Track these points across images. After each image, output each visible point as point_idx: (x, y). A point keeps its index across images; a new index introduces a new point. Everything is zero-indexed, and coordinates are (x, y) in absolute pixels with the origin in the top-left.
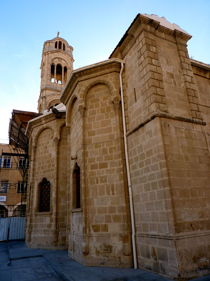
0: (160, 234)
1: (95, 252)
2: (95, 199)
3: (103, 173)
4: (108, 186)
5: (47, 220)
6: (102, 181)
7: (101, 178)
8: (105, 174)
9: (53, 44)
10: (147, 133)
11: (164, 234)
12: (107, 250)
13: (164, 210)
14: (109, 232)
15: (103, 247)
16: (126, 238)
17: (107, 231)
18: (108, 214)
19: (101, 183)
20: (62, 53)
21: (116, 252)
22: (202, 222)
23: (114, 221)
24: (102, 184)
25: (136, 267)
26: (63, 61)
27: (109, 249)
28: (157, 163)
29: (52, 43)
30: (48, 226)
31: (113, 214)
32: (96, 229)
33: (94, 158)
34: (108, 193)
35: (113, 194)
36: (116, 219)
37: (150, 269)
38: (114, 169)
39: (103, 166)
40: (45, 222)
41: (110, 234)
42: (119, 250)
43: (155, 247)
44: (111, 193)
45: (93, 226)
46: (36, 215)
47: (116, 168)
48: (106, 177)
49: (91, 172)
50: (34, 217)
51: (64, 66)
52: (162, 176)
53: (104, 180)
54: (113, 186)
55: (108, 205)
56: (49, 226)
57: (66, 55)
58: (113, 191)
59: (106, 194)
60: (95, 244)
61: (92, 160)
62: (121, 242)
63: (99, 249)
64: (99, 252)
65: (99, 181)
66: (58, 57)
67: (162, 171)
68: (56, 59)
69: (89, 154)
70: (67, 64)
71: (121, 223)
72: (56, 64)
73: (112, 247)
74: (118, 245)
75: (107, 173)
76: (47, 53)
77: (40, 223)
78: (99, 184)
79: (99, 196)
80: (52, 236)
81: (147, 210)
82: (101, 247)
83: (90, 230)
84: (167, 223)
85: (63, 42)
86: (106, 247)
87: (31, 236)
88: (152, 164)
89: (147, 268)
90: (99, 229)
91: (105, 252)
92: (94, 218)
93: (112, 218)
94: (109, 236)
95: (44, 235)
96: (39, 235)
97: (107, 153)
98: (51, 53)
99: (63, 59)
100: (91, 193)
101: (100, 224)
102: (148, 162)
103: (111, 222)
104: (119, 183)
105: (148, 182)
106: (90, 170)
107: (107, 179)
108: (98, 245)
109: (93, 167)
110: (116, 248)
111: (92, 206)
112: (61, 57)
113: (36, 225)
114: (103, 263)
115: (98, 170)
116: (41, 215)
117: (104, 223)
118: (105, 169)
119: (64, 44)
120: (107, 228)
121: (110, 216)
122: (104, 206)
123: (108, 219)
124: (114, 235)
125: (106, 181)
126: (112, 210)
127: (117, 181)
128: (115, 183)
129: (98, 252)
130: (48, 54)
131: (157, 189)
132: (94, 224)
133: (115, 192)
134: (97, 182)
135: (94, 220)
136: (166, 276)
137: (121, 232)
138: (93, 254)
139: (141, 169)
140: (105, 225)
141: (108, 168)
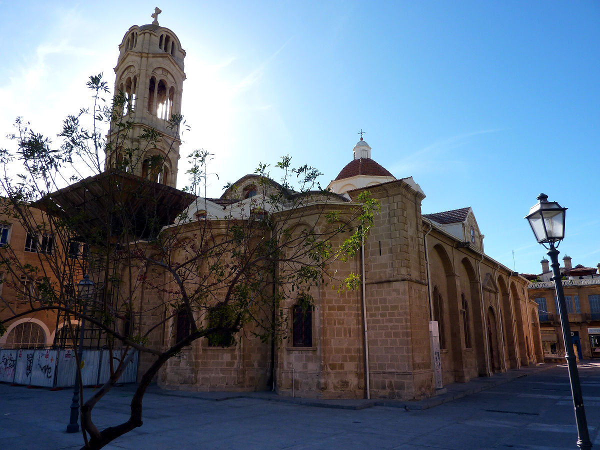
0: (398, 371)
1: (332, 387)
2: (332, 340)
3: (341, 316)
4: (345, 329)
5: (227, 357)
6: (339, 323)
7: (339, 320)
8: (343, 317)
9: (156, 38)
10: (394, 290)
11: (402, 371)
12: (344, 385)
13: (405, 354)
14: (345, 370)
15: (340, 383)
16: (362, 375)
17: (343, 369)
18: (344, 354)
19: (338, 325)
20: (171, 61)
21: (352, 387)
22: (423, 364)
23: (350, 361)
24: (340, 326)
25: (369, 397)
26: (169, 76)
27: (345, 384)
28: (402, 317)
29: (154, 37)
30: (227, 364)
31: (349, 354)
32: (333, 367)
33: (332, 299)
34: (345, 335)
35: (350, 336)
36: (352, 359)
37: (385, 397)
38: (351, 313)
39: (341, 308)
40: (222, 358)
41: (346, 372)
42: (355, 385)
43: (393, 381)
44: (348, 335)
45: (330, 365)
46: (205, 350)
47: (353, 312)
48: (343, 320)
49: (329, 313)
50: (201, 353)
51: (170, 87)
52: (407, 329)
53: (341, 322)
54: (350, 329)
55: (345, 346)
56: (230, 364)
57: (176, 66)
58: (350, 334)
59: (343, 336)
60: (332, 380)
61: (330, 301)
62: (356, 379)
63: (336, 385)
64: (337, 387)
65: (336, 323)
66: (163, 66)
67: (407, 325)
68: (159, 69)
69: (327, 295)
70: (176, 83)
71: (356, 363)
72: (158, 79)
73: (348, 382)
74: (353, 381)
75: (344, 316)
76: (146, 55)
77: (213, 361)
78: (337, 326)
79: (336, 338)
80: (235, 376)
81: (385, 353)
82: (338, 383)
83: (327, 368)
84: (407, 364)
85: (172, 39)
86: (343, 383)
87: (198, 376)
88: (396, 317)
89: (381, 397)
90: (336, 368)
91: (342, 387)
92: (331, 357)
93: (348, 358)
94: (346, 373)
95: (221, 375)
96: (213, 375)
97: (345, 296)
98: (153, 57)
99: (170, 73)
100: (328, 334)
101: (337, 362)
102: (392, 315)
103: (347, 361)
104: (356, 327)
105: (390, 330)
106: (327, 311)
107: (345, 322)
108: (335, 381)
109: (331, 309)
110: (352, 383)
111: (329, 346)
112: (167, 68)
113: (205, 362)
114: (339, 396)
115: (336, 311)
116: (214, 350)
117: (340, 362)
118: (343, 312)
119: (173, 43)
120: (344, 367)
121: (346, 356)
122: (341, 347)
123: (344, 359)
124: (351, 372)
125: (343, 323)
126: (348, 350)
127: (353, 325)
128: (352, 327)
129: (335, 387)
130: (148, 57)
131: (400, 337)
132: (331, 363)
133: (352, 335)
134: (335, 324)
135: (331, 359)
136: (401, 400)
137: (356, 370)
138: (331, 389)
139: (382, 318)
140: (342, 364)
141: (346, 312)
